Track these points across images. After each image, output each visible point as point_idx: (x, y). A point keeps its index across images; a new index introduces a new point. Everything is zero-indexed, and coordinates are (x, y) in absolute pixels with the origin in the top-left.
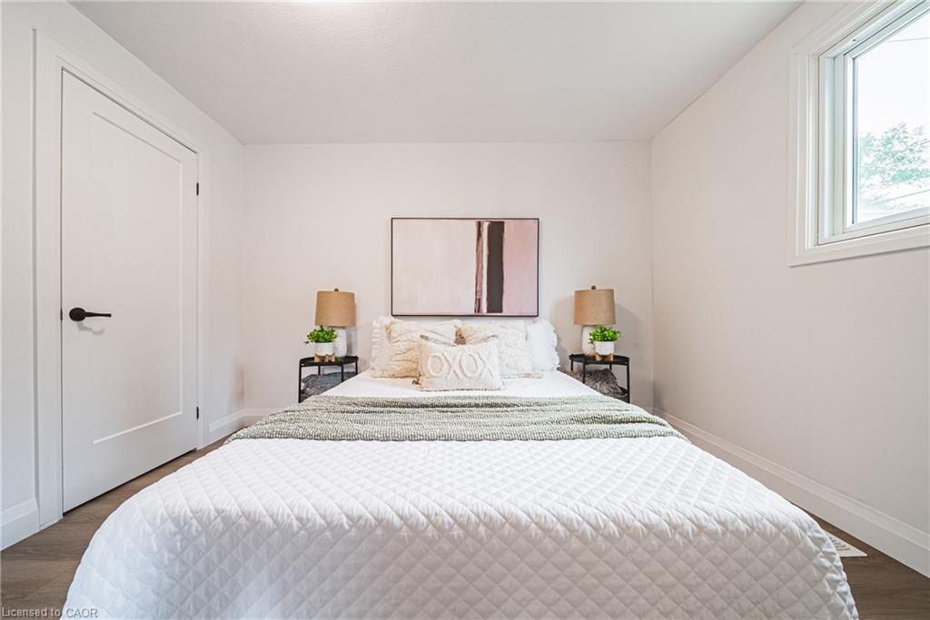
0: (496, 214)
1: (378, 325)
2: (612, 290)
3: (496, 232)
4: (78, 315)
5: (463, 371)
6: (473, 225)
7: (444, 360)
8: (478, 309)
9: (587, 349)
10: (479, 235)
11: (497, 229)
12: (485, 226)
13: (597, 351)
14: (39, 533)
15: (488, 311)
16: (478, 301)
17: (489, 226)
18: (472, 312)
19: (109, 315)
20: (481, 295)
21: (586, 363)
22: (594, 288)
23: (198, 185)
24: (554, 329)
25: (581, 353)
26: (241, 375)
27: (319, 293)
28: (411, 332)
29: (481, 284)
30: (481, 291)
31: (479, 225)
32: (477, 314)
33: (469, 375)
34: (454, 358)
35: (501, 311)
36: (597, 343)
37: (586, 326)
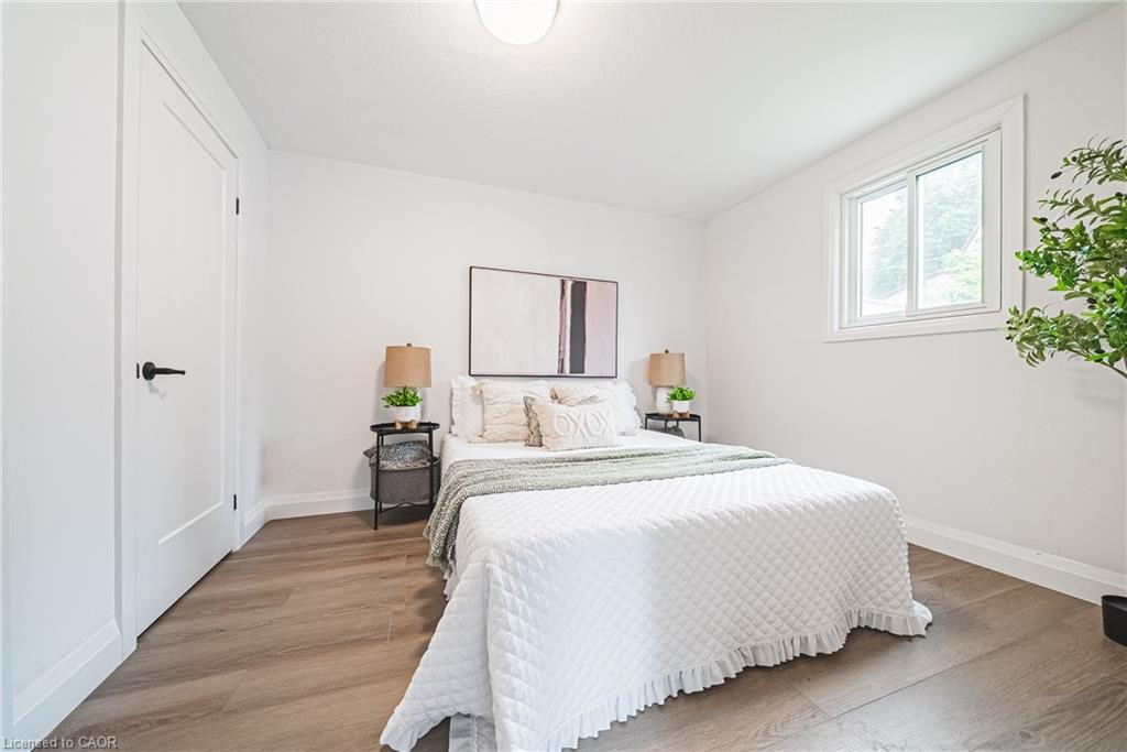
0: (580, 274)
1: (458, 386)
2: (683, 355)
3: (579, 292)
4: (150, 371)
5: (588, 430)
6: (557, 282)
7: (570, 421)
8: (562, 369)
9: (663, 408)
10: (563, 293)
11: (580, 288)
12: (569, 284)
13: (675, 409)
14: (123, 664)
15: (571, 372)
16: (562, 361)
17: (573, 286)
18: (556, 373)
19: (183, 373)
20: (564, 355)
21: (667, 421)
22: (667, 352)
23: (238, 201)
24: (630, 389)
25: (655, 412)
26: (265, 453)
27: (389, 349)
28: (507, 393)
29: (565, 344)
30: (564, 351)
31: (563, 283)
32: (561, 375)
33: (594, 433)
34: (579, 418)
35: (583, 372)
36: (675, 402)
37: (660, 386)
